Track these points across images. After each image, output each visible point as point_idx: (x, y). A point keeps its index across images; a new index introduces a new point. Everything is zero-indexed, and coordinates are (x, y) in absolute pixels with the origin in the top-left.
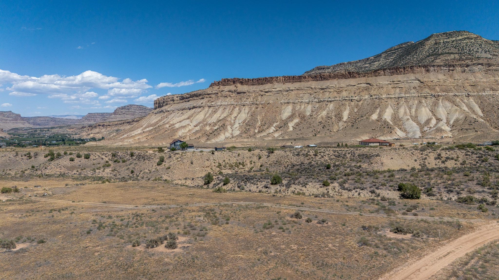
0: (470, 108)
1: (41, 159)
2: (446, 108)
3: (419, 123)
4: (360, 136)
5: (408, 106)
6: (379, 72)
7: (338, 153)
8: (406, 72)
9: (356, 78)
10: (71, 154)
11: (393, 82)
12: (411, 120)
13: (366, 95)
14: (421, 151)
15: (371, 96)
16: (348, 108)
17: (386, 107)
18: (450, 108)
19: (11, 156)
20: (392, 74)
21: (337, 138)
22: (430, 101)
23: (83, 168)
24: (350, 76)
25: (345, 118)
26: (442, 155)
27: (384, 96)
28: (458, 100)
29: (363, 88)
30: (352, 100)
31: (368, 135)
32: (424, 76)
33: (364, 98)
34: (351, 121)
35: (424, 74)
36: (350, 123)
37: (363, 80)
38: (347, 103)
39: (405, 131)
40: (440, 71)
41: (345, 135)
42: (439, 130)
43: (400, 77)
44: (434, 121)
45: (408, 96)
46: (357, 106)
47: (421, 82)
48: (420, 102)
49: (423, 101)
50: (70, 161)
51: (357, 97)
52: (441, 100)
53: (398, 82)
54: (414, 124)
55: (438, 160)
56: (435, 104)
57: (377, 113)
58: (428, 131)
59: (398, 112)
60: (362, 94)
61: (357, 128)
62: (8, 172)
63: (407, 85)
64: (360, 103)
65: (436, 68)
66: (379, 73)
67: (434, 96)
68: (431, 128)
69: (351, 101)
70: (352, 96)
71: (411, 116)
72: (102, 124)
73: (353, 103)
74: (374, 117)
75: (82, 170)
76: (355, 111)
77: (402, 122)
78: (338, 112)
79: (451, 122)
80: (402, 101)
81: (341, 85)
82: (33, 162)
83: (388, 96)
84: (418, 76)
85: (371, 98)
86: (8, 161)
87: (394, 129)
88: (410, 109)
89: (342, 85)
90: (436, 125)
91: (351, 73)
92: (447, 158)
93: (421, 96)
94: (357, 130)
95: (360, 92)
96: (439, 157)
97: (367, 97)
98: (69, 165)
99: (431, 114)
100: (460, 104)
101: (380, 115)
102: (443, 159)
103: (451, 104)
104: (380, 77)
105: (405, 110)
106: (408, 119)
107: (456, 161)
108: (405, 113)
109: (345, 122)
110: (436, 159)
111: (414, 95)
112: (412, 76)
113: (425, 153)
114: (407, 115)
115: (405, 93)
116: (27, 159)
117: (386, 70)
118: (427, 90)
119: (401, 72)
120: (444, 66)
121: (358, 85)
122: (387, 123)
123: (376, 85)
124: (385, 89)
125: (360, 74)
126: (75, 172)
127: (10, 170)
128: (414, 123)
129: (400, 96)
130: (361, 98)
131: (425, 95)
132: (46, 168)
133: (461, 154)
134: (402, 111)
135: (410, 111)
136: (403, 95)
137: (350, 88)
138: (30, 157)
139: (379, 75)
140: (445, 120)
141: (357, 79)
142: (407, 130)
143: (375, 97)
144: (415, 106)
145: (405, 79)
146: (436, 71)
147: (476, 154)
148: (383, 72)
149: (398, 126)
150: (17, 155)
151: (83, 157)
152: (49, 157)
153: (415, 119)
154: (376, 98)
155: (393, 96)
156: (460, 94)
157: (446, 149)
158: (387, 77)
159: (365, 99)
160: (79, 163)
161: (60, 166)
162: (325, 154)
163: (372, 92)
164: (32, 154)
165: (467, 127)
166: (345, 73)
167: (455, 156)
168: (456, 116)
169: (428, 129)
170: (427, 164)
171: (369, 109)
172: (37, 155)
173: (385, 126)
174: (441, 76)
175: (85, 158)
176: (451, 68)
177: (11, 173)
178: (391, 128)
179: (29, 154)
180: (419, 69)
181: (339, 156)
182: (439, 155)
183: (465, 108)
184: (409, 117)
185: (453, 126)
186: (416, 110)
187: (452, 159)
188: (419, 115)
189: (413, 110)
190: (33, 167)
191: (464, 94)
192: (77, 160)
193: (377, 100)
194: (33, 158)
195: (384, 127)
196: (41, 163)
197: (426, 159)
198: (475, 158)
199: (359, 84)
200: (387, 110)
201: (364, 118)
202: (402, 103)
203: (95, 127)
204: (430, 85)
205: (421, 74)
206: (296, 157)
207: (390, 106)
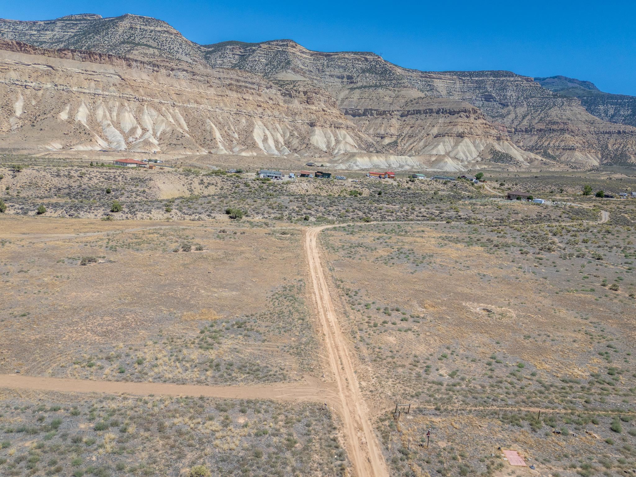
0: (176, 120)
2: (151, 116)
3: (122, 132)
4: (51, 143)
5: (107, 107)
6: (66, 52)
7: (105, 175)
8: (103, 61)
9: (30, 54)
11: (86, 71)
12: (112, 126)
13: (48, 82)
14: (186, 176)
15: (56, 85)
16: (22, 97)
17: (79, 105)
18: (156, 117)
20: (84, 59)
21: (12, 141)
22: (134, 105)
24: (21, 49)
25: (18, 113)
26: (204, 181)
27: (75, 89)
28: (164, 109)
29: (42, 72)
30: (27, 87)
31: (59, 141)
32: (125, 72)
33: (45, 86)
34: (29, 119)
35: (125, 68)
36: (27, 121)
37: (42, 59)
38: (19, 90)
39: (106, 140)
40: (144, 70)
41: (24, 139)
42: (147, 143)
43: (94, 66)
44: (139, 131)
45: (107, 93)
46: (35, 97)
47: (123, 79)
48: (122, 105)
49: (126, 104)
51: (34, 83)
52: (145, 107)
53: (93, 73)
54: (117, 132)
55: (202, 185)
56: (140, 111)
57: (67, 111)
58: (135, 142)
59: (95, 114)
60: (43, 80)
61: (41, 130)
63: (105, 79)
64: (40, 93)
65: (138, 64)
66: (65, 54)
67: (138, 99)
68: (136, 138)
69: (25, 87)
70: (26, 81)
71: (112, 121)
73: (28, 92)
74: (64, 116)
76: (33, 104)
77: (101, 127)
78: (5, 101)
79: (158, 134)
80: (100, 100)
81: (6, 60)
83: (80, 90)
84: (118, 69)
85: (56, 88)
87: (93, 136)
88: (110, 111)
89: (8, 60)
90: (142, 136)
91: (21, 44)
92: (209, 184)
93: (123, 97)
94: (41, 132)
95: (37, 77)
96: (202, 183)
97: (49, 85)
99: (136, 122)
100: (166, 114)
101: (71, 115)
102: (206, 184)
103: (157, 113)
104: (68, 60)
105: (104, 112)
106: (109, 125)
107: (216, 186)
108: (105, 116)
109: (20, 118)
110: (200, 184)
111: (114, 94)
112: (111, 69)
113: (189, 178)
114: (107, 120)
115: (103, 90)
117: (75, 52)
118: (129, 90)
119: (96, 59)
120: (147, 64)
121: (34, 66)
122: (82, 127)
123: (63, 71)
124: (75, 80)
125: (36, 49)
128: (116, 130)
129: (96, 93)
130: (41, 85)
131: (128, 96)
133: (218, 179)
134: (100, 113)
135: (111, 114)
136: (100, 92)
137: (22, 67)
139: (65, 57)
140: (151, 132)
141: (33, 56)
142: (110, 138)
143: (62, 88)
144: (116, 109)
145: (102, 71)
146: (139, 68)
147: (230, 181)
148: (70, 54)
149: (98, 132)
153: (117, 125)
154: (63, 90)
155: (87, 91)
156: (166, 102)
157: (206, 175)
158: (77, 63)
159: (47, 89)
162: (91, 176)
163: (57, 80)
165: (175, 142)
166: (12, 42)
167: (214, 182)
168: (162, 128)
169: (134, 139)
170: (193, 188)
171: (54, 103)
173: (81, 131)
174: (145, 76)
176: (155, 69)
178: (89, 134)
180: (119, 61)
181: (109, 179)
182: (202, 180)
183: (171, 119)
184: (109, 122)
185: (160, 139)
186: (118, 115)
187: (213, 184)
188: (122, 122)
189: (114, 114)
191: (170, 102)
193: (65, 93)
195: (80, 133)
197: (191, 184)
198: (229, 184)
199: (35, 64)
200: (81, 109)
201: (49, 115)
202: (99, 102)
204: (132, 84)
205: (120, 67)
206: (57, 178)
207: (83, 104)
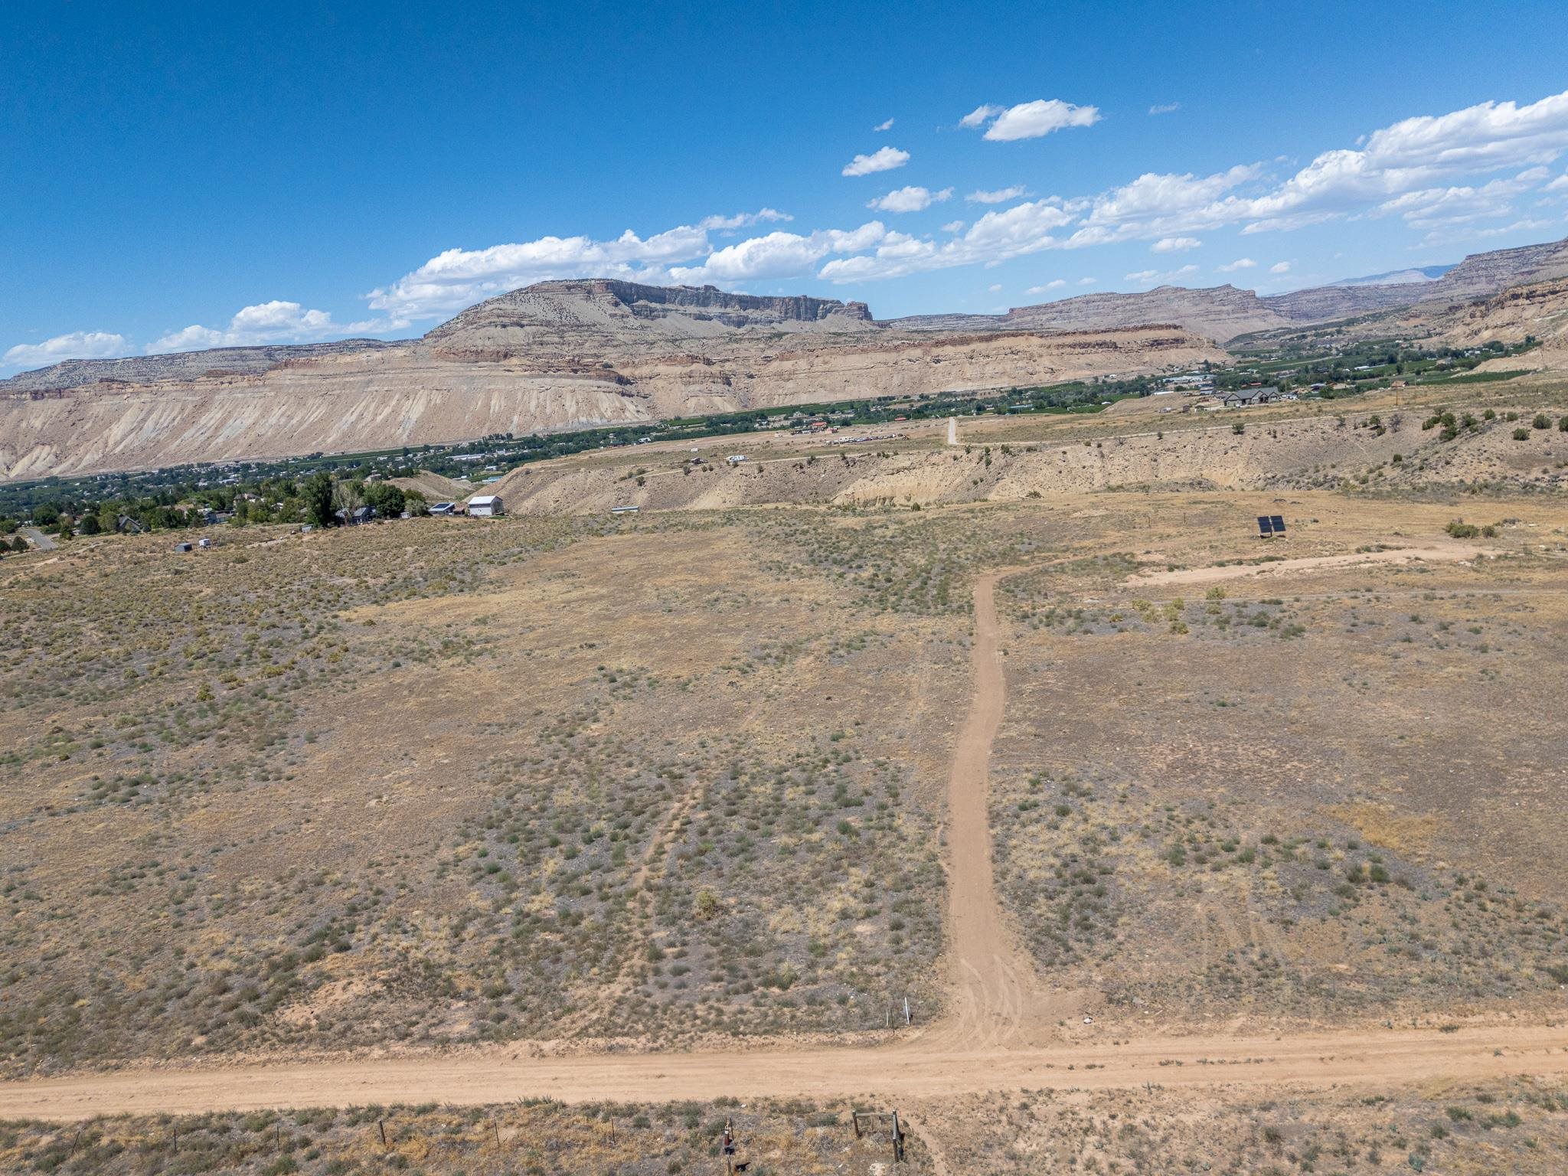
1: (1414, 434)
10: (1512, 418)
19: (1326, 428)
23: (1561, 463)
50: (1516, 438)
62: (1332, 473)
72: (1525, 291)
75: (1559, 467)
82: (1390, 443)
86: (1322, 443)
98: (1515, 453)
116: (1373, 436)
126: (1536, 473)
127: (1333, 467)
132: (1448, 463)
138: (1379, 429)
150: (1342, 425)
151: (1555, 428)
152: (1438, 429)
160: (1545, 445)
161: (1486, 455)
164: (1385, 422)
172: (1398, 423)
175: (1562, 430)
177: (1341, 475)
179: (1376, 420)
190: (1397, 458)
192: (1535, 436)
194: (1388, 433)
196: (1416, 446)
203: (1501, 304)
